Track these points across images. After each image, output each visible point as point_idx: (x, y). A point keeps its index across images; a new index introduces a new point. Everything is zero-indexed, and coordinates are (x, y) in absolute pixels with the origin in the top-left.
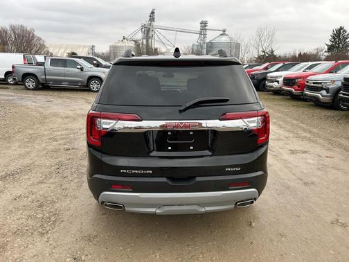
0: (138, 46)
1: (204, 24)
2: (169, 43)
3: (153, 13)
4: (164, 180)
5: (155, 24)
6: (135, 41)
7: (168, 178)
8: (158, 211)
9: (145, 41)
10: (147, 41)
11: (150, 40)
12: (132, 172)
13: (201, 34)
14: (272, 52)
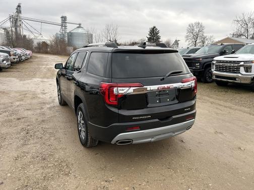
0: (8, 33)
1: (64, 19)
2: (36, 31)
3: (19, 6)
4: (157, 120)
5: (22, 15)
6: (5, 29)
7: (159, 119)
8: (152, 140)
9: (14, 29)
10: (16, 29)
11: (18, 29)
12: (139, 118)
13: (62, 26)
14: (116, 41)
